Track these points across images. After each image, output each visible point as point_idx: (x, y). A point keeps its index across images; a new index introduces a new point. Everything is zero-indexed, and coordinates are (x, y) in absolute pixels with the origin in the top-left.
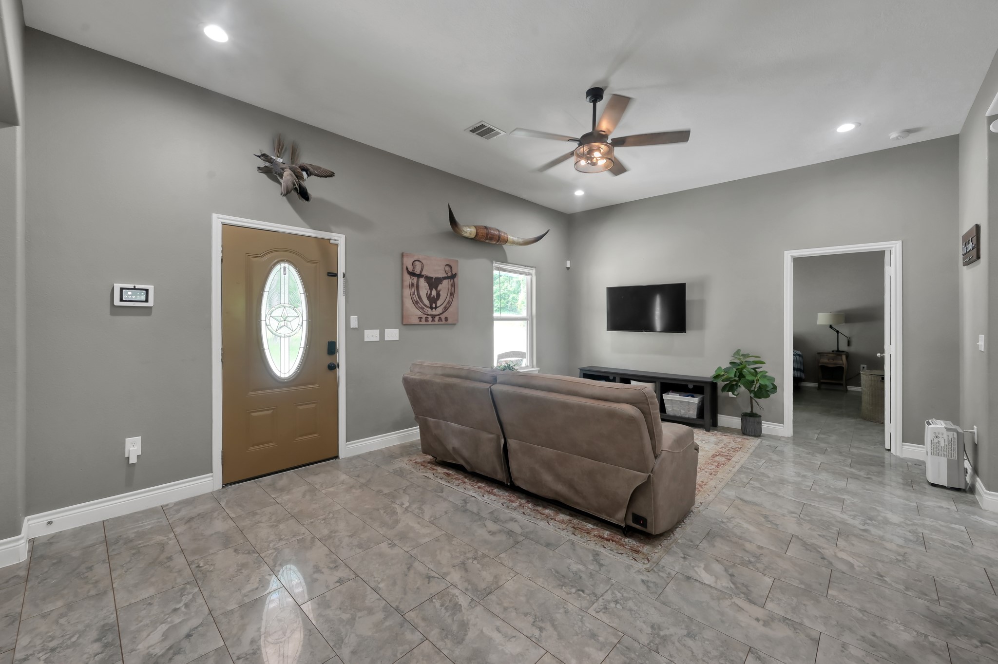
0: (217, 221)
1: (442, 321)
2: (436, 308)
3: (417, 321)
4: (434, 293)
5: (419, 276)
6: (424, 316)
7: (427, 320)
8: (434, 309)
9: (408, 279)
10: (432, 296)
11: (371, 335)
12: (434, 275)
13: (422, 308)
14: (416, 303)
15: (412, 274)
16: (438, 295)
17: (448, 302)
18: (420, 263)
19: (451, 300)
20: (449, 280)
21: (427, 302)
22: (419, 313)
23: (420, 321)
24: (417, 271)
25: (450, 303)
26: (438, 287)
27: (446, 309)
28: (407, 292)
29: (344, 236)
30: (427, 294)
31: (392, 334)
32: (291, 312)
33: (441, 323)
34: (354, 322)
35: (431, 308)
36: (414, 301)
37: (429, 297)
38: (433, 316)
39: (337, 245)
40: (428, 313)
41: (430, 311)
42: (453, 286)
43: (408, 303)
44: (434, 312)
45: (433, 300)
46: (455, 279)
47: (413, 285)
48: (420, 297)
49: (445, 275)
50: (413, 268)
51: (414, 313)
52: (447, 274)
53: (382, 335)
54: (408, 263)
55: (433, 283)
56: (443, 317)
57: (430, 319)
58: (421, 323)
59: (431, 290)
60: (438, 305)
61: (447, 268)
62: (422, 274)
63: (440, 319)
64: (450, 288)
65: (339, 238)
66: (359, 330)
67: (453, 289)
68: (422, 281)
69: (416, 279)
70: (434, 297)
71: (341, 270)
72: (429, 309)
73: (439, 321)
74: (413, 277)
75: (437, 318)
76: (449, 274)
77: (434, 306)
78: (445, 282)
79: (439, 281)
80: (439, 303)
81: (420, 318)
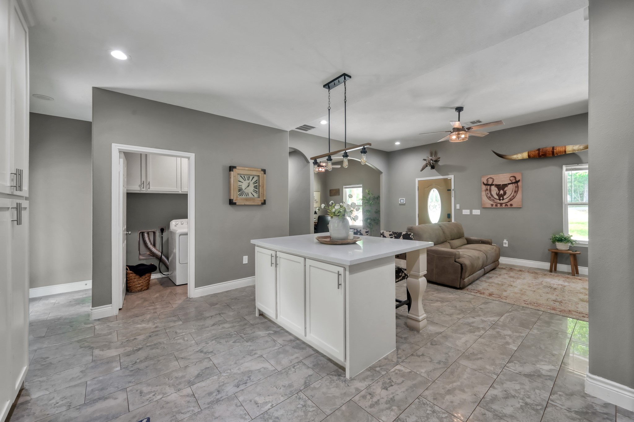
0: (417, 180)
1: (508, 206)
2: (503, 199)
3: (490, 206)
4: (502, 192)
5: (492, 185)
6: (495, 204)
7: (496, 205)
8: (501, 200)
9: (484, 187)
10: (500, 194)
11: (466, 212)
12: (501, 183)
13: (493, 200)
14: (489, 198)
15: (486, 185)
16: (505, 193)
17: (513, 196)
18: (492, 179)
19: (515, 194)
20: (514, 184)
21: (497, 197)
22: (492, 203)
23: (492, 206)
24: (490, 182)
25: (514, 197)
26: (504, 188)
27: (511, 200)
28: (484, 193)
29: (453, 176)
30: (496, 193)
31: (477, 212)
32: (436, 204)
33: (507, 207)
34: (458, 207)
35: (500, 200)
36: (488, 198)
37: (498, 195)
38: (501, 204)
39: (451, 179)
40: (497, 202)
41: (498, 201)
42: (518, 187)
43: (485, 198)
44: (501, 202)
45: (501, 197)
46: (519, 184)
47: (487, 190)
48: (492, 195)
49: (511, 182)
50: (487, 182)
51: (488, 203)
52: (512, 181)
53: (471, 212)
54: (484, 180)
55: (501, 187)
56: (509, 204)
57: (499, 205)
58: (492, 207)
59: (499, 190)
60: (504, 198)
61: (512, 178)
62: (493, 184)
63: (506, 205)
64: (514, 188)
65: (451, 177)
66: (460, 210)
67: (517, 189)
68: (493, 188)
69: (489, 187)
70: (501, 194)
71: (453, 187)
72: (499, 200)
73: (505, 206)
74: (487, 186)
75: (504, 205)
76: (514, 181)
77: (501, 198)
78: (510, 186)
79: (506, 185)
80: (505, 197)
81: (492, 205)
